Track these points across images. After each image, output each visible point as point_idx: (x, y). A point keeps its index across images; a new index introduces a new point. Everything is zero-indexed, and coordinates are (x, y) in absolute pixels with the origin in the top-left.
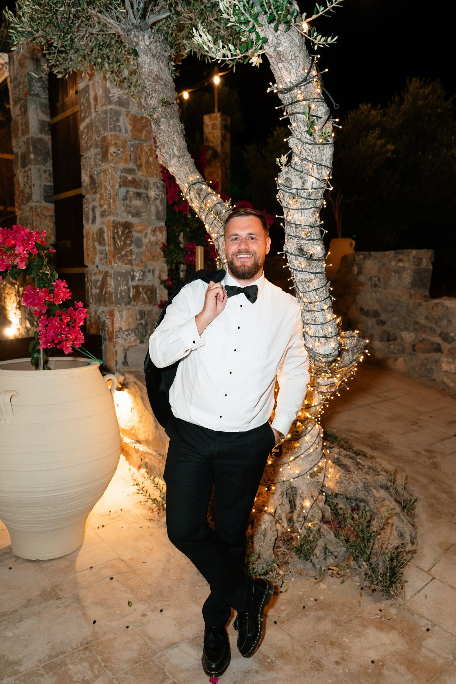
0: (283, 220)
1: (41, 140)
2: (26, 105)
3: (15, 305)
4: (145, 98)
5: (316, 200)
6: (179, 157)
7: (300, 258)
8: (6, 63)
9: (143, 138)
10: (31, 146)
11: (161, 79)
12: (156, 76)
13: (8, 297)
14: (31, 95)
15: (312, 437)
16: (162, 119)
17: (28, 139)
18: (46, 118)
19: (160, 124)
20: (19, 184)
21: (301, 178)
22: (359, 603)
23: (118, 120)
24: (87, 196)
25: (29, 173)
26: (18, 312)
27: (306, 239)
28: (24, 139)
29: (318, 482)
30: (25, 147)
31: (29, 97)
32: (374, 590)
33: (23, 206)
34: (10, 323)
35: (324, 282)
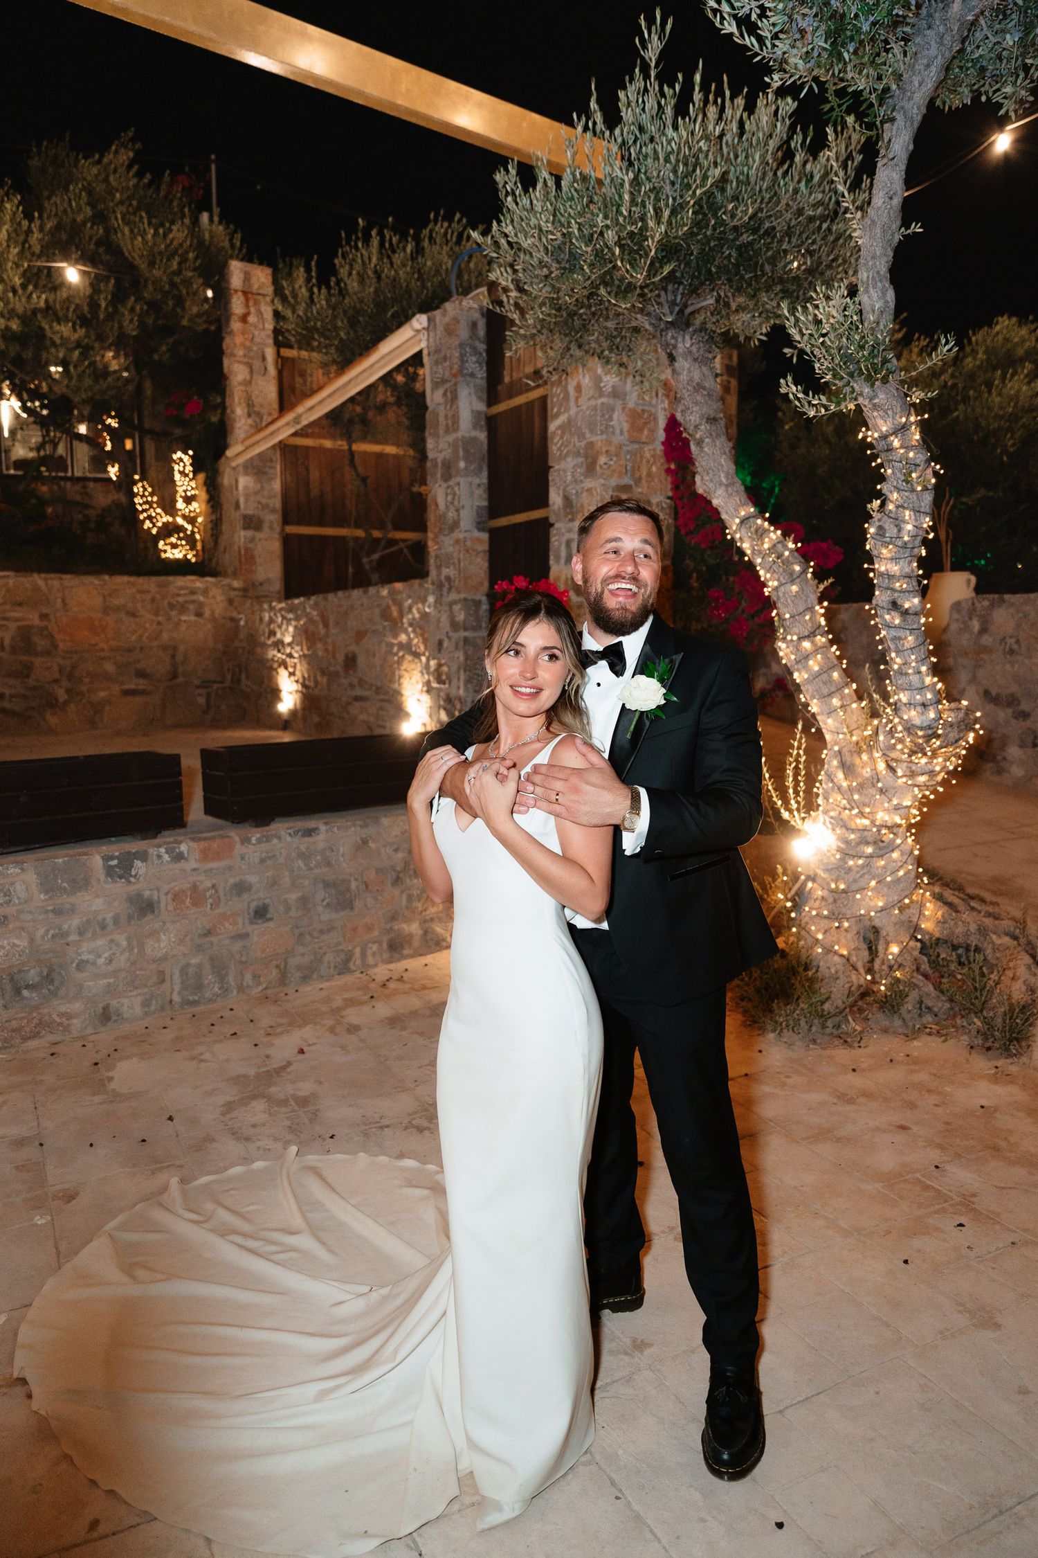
0: (873, 570)
1: (474, 439)
2: (456, 390)
3: (420, 686)
4: (682, 411)
5: (913, 548)
6: (727, 486)
7: (893, 613)
8: (424, 328)
9: (644, 439)
10: (461, 450)
11: (704, 388)
12: (698, 384)
13: (406, 674)
14: (463, 375)
15: (902, 854)
16: (707, 440)
17: (456, 440)
18: (481, 406)
19: (704, 445)
20: (437, 505)
21: (896, 526)
22: (968, 1061)
23: (611, 419)
24: (557, 525)
25: (456, 489)
26: (426, 700)
27: (900, 592)
28: (450, 438)
29: (911, 922)
30: (450, 450)
31: (460, 379)
32: (989, 1049)
33: (442, 538)
34: (407, 715)
35: (921, 639)
